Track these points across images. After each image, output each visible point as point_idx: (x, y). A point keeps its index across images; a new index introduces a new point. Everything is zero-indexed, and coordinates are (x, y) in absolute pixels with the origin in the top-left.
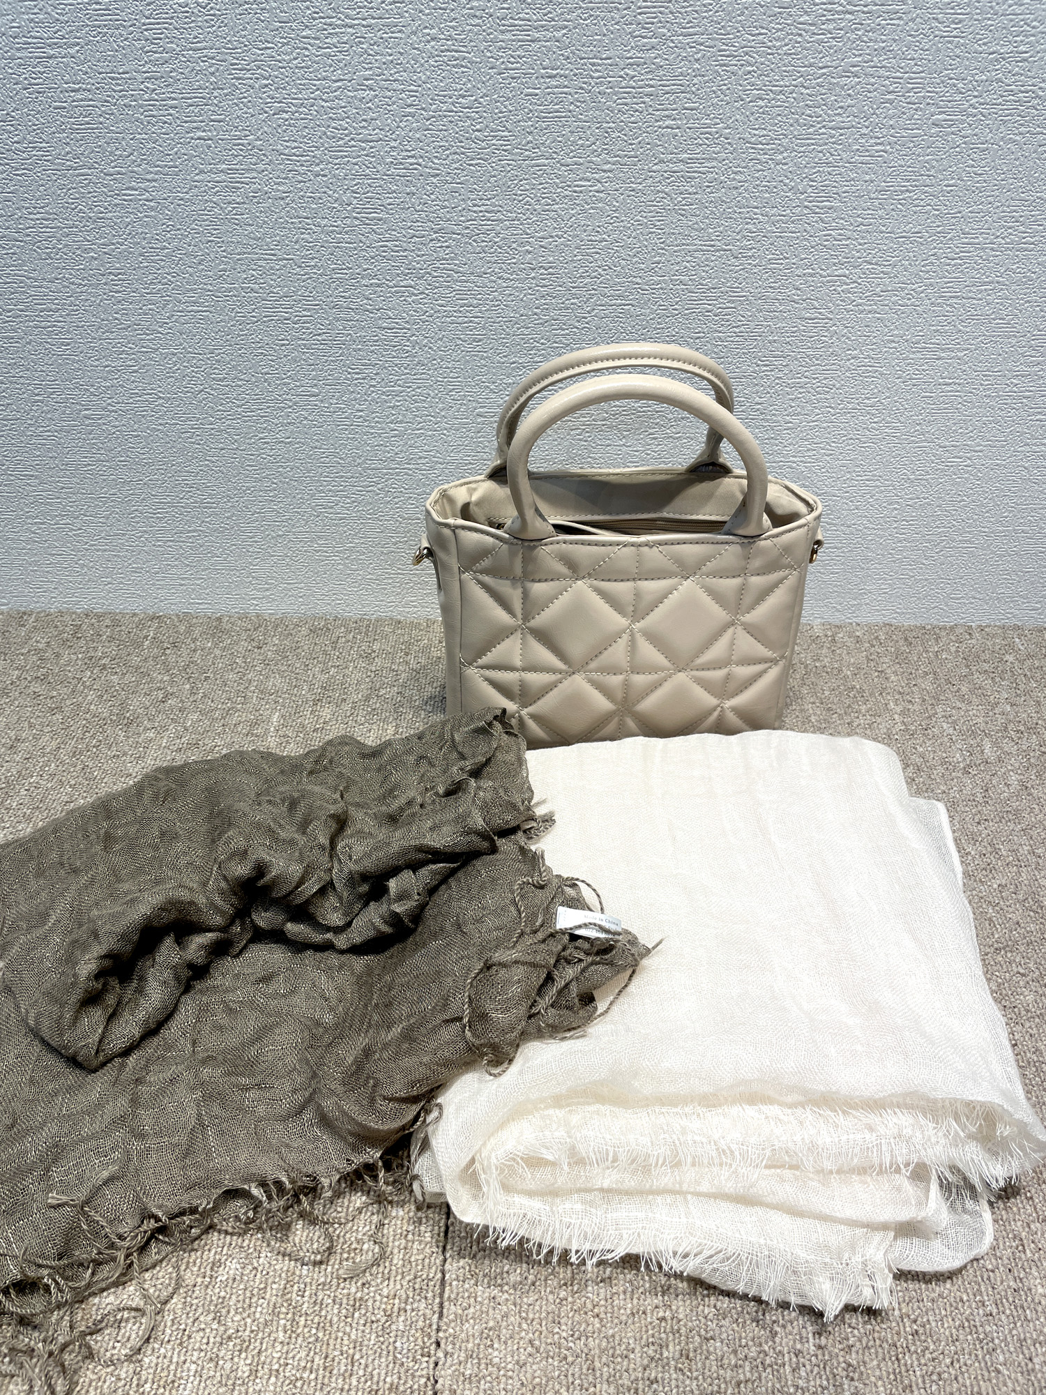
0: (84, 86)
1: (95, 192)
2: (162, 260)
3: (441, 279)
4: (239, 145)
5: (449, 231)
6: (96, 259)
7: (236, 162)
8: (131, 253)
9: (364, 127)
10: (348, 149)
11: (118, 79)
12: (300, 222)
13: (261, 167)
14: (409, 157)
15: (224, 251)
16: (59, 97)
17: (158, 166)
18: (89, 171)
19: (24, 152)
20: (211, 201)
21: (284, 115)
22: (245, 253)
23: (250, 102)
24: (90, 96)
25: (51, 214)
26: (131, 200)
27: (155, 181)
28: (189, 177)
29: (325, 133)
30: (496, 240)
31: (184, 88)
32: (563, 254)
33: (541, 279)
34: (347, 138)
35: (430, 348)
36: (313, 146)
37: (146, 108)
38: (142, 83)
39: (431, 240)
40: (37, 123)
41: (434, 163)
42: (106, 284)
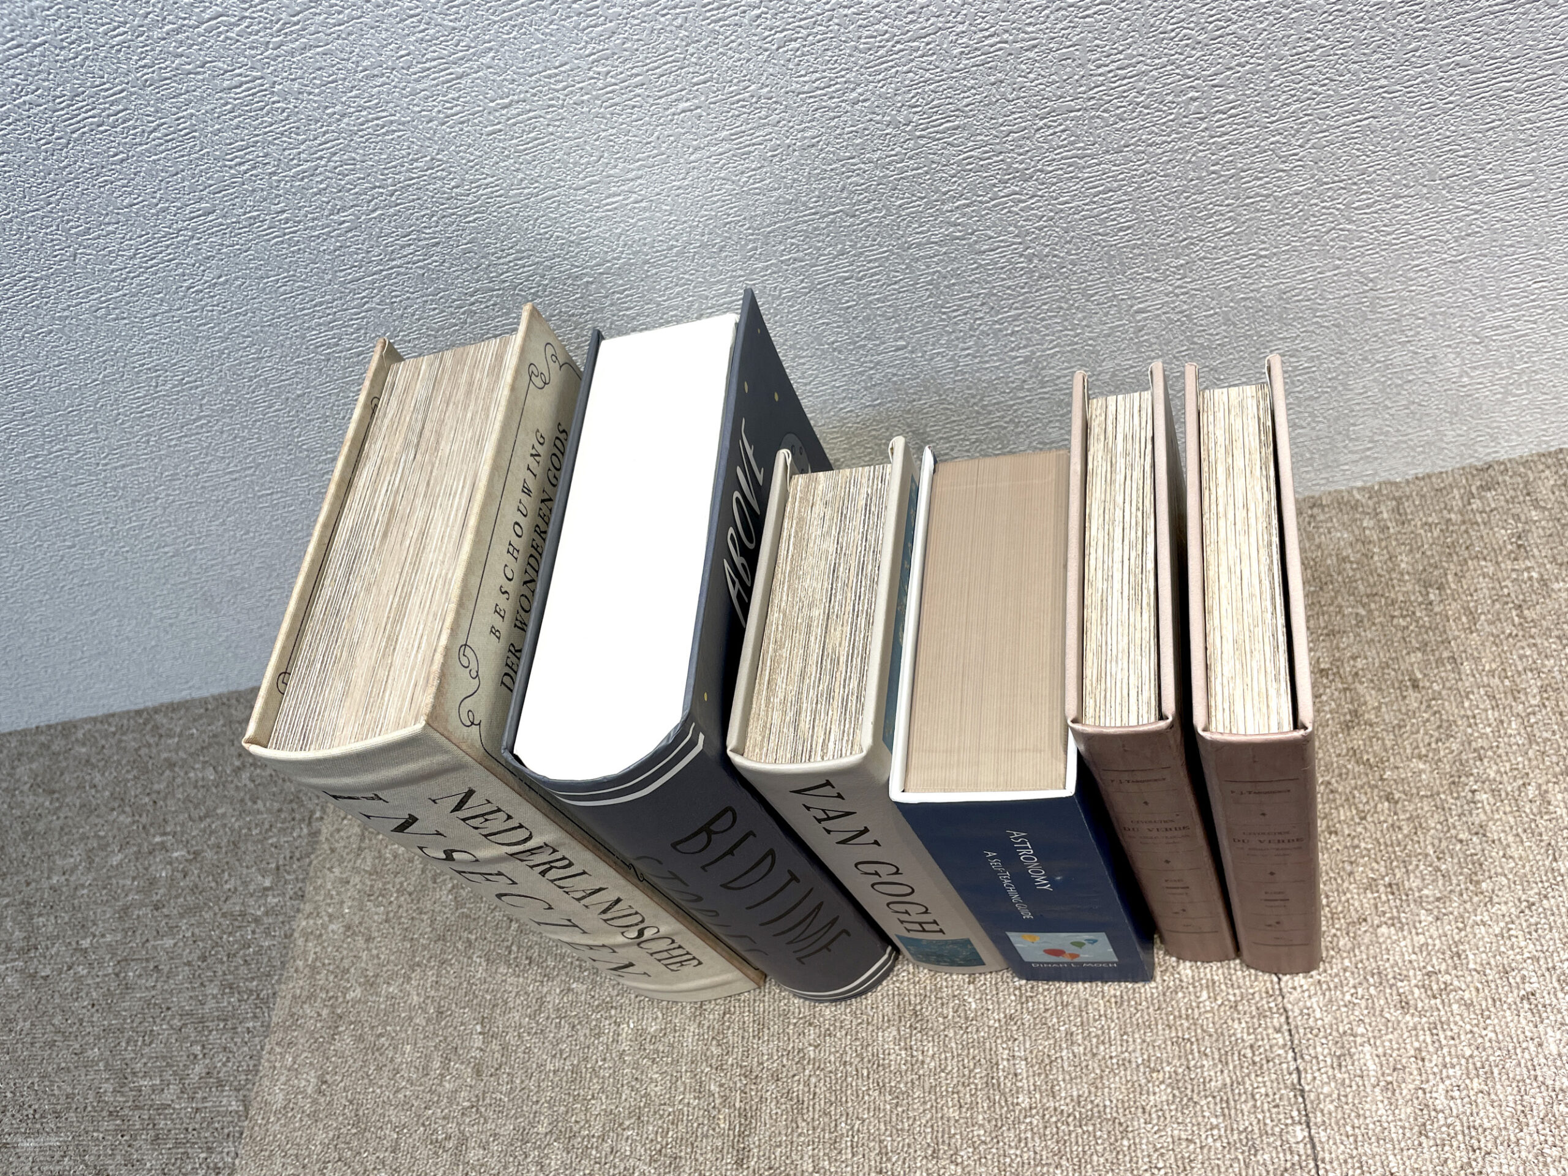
0: (516, 97)
1: (569, 212)
2: (673, 261)
3: (1060, 172)
4: (738, 102)
5: (1064, 110)
6: (592, 283)
7: (739, 123)
8: (632, 264)
9: (911, 22)
10: (895, 56)
11: (556, 75)
12: (843, 166)
13: (775, 118)
14: (986, 37)
15: (749, 228)
16: (488, 120)
17: (639, 160)
18: (555, 192)
19: (468, 195)
20: (718, 178)
21: (794, 45)
22: (776, 223)
23: (741, 44)
24: (528, 107)
25: (523, 252)
26: (616, 208)
27: (640, 178)
28: (682, 161)
29: (856, 48)
30: (1139, 100)
31: (646, 58)
32: (1251, 85)
33: (1218, 127)
34: (890, 44)
35: (1055, 256)
36: (842, 70)
37: (604, 98)
38: (589, 69)
39: (1038, 130)
40: (472, 158)
41: (1026, 33)
42: (612, 305)
